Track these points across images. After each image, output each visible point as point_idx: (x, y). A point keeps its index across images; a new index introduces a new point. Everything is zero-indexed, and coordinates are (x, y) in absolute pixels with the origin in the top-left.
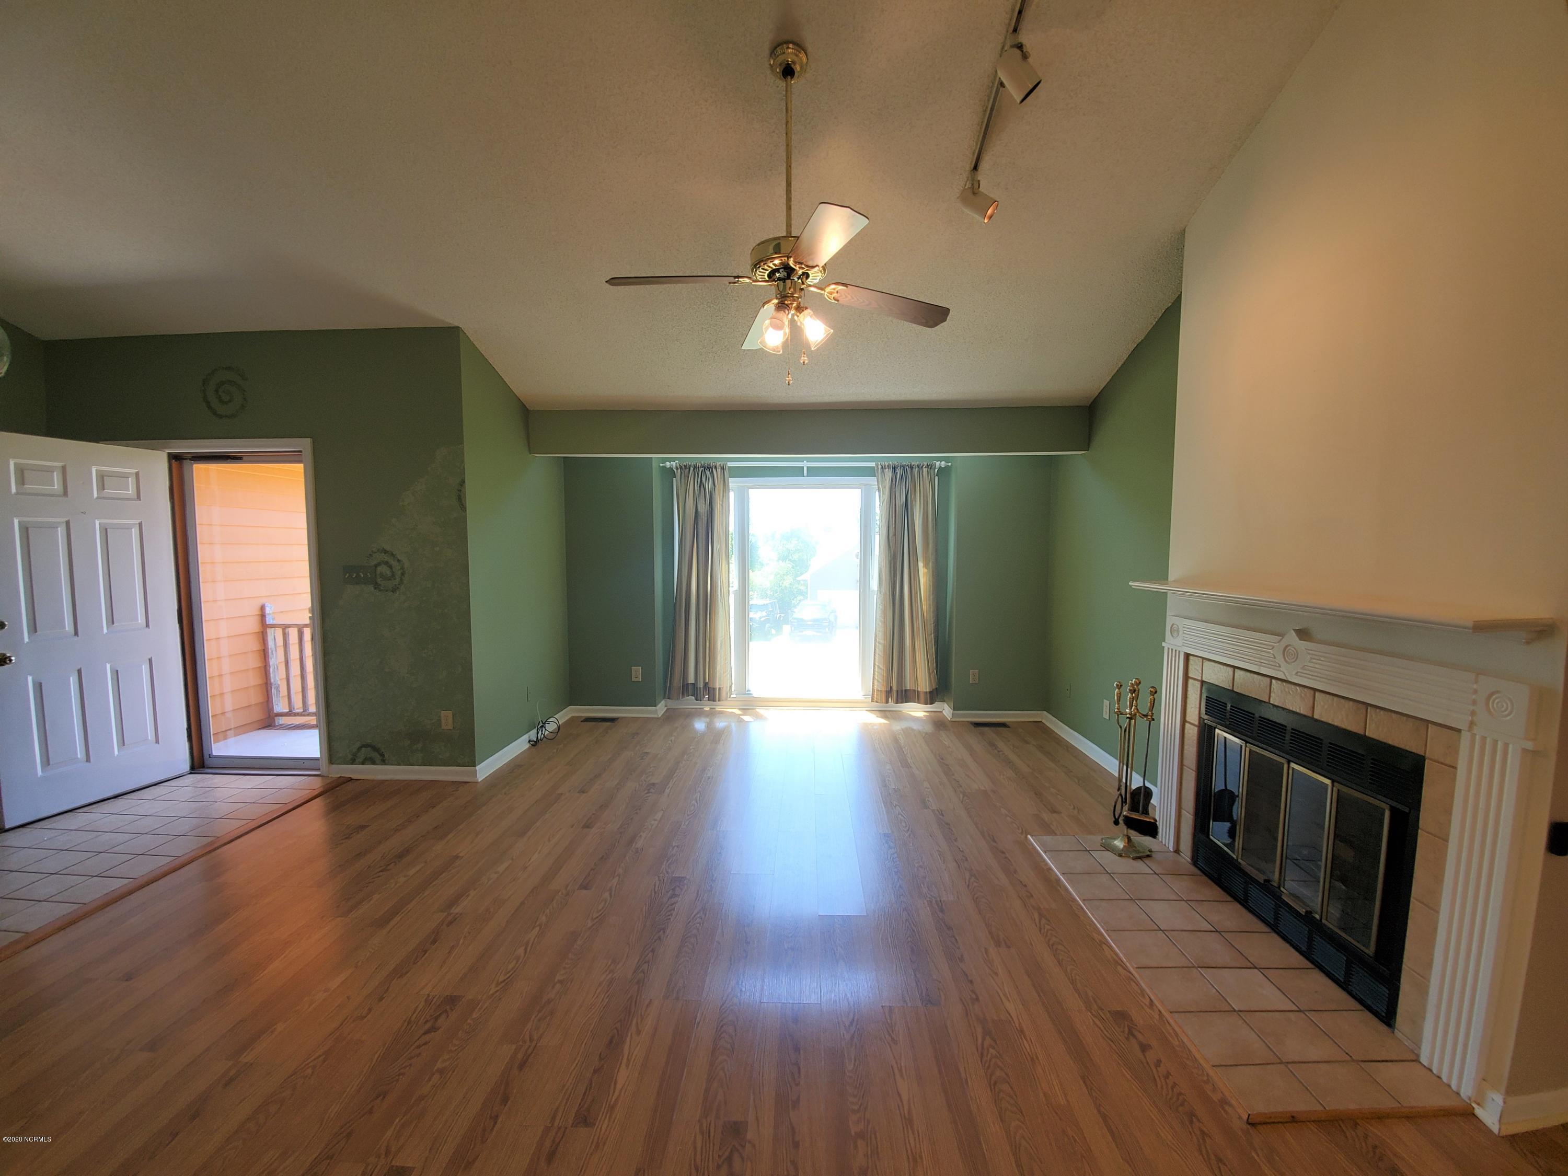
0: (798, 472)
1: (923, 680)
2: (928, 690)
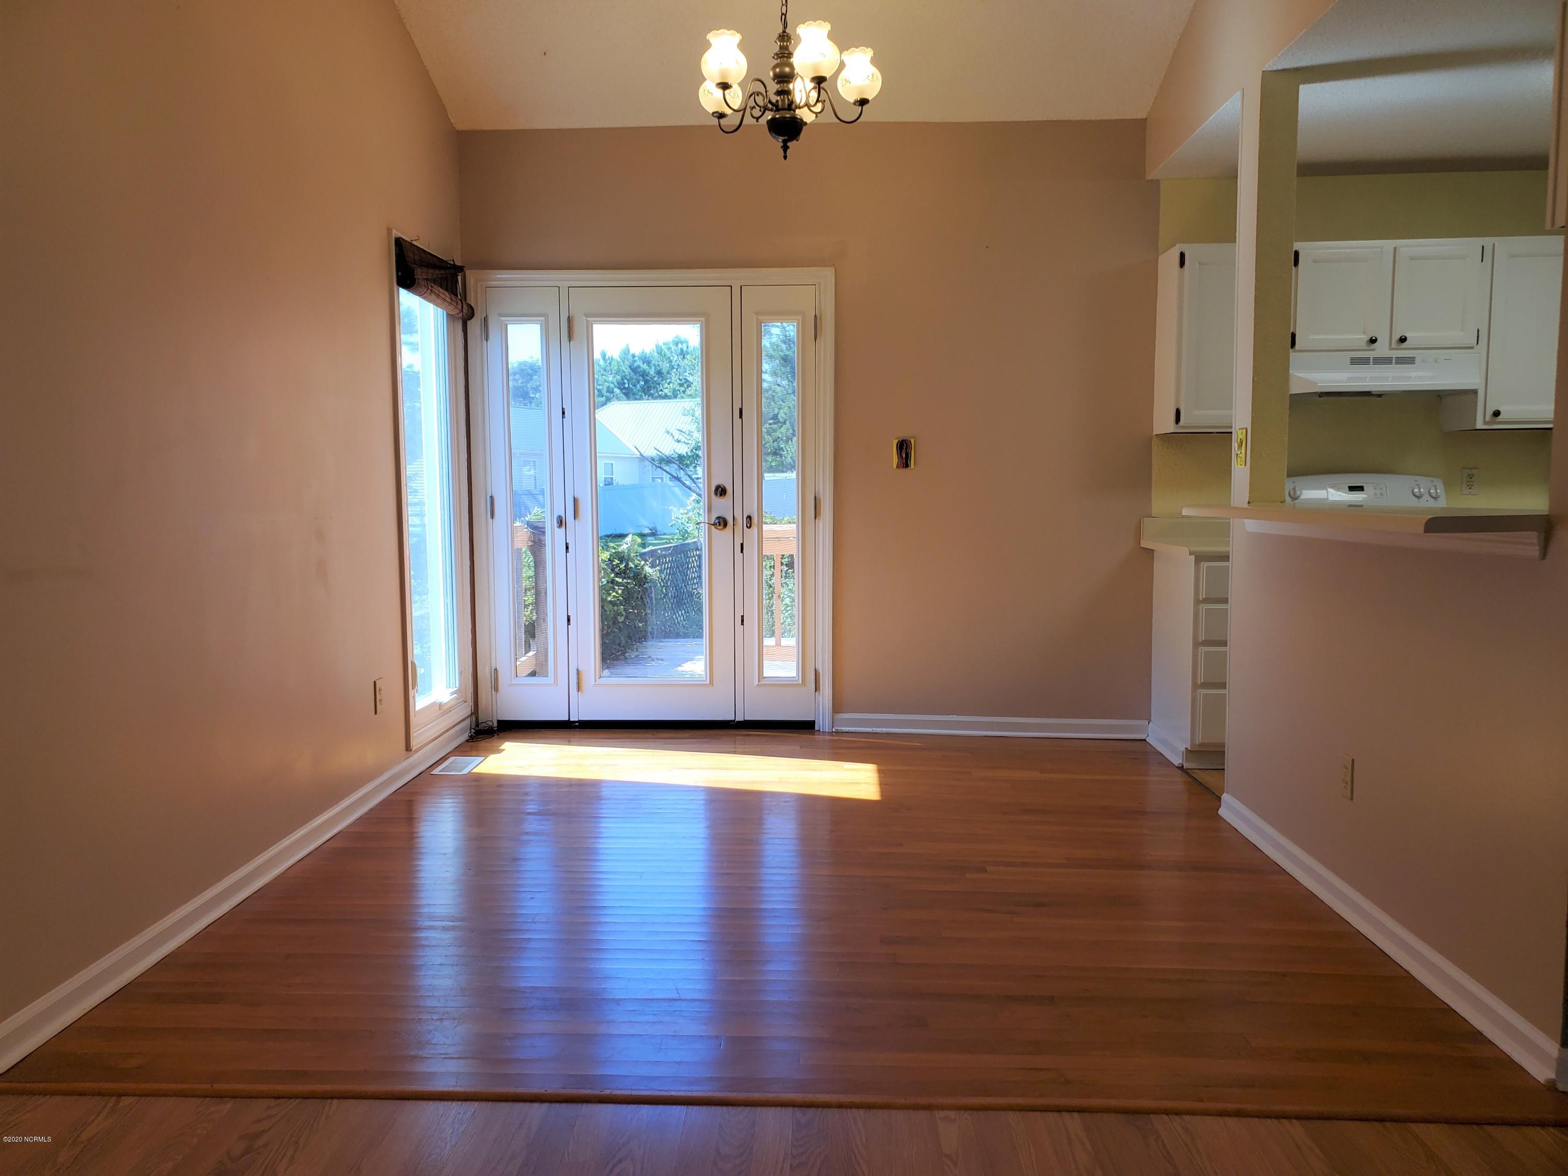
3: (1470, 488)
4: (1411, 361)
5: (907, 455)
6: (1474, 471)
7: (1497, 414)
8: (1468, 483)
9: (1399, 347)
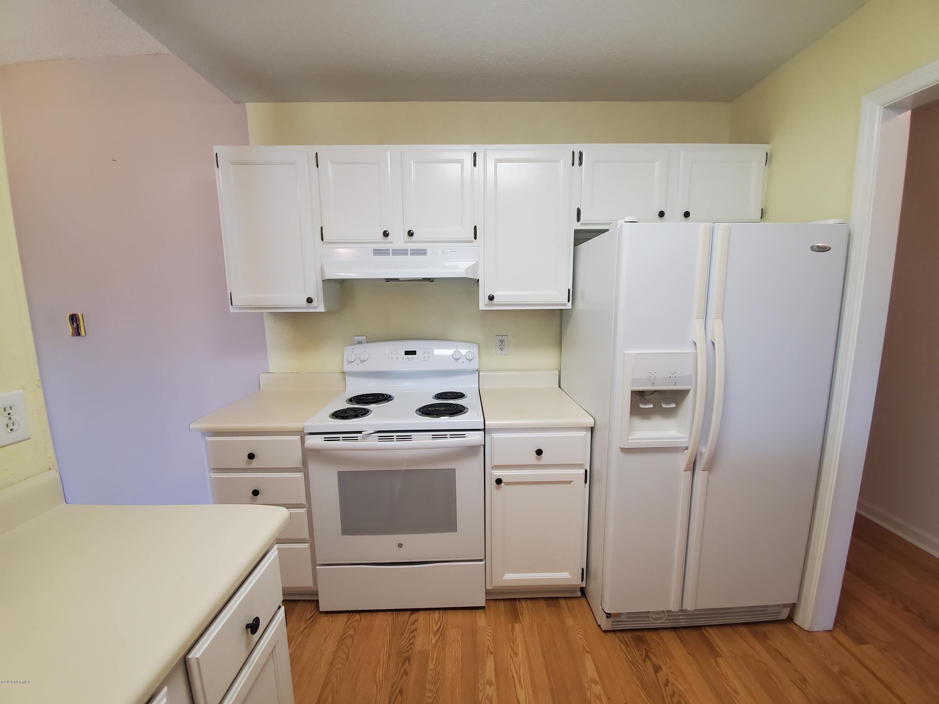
3: (502, 350)
4: (423, 252)
5: (78, 325)
6: (504, 338)
7: (491, 298)
8: (500, 347)
9: (411, 240)
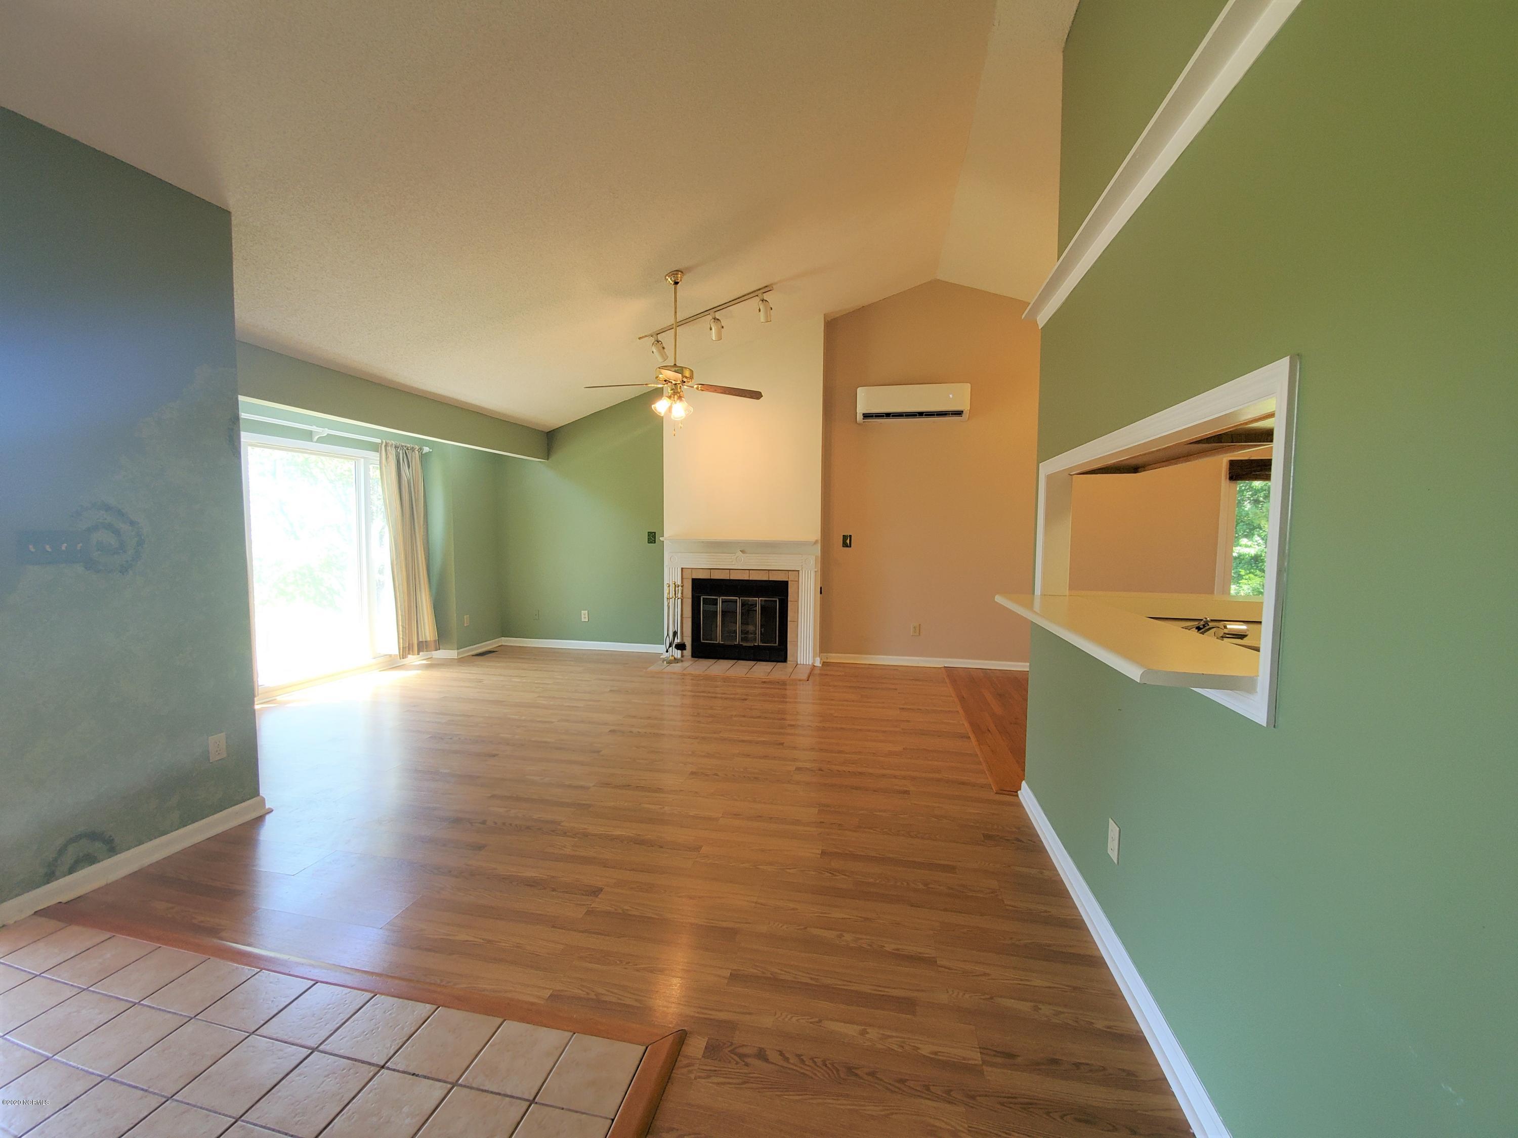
0: (308, 436)
1: (428, 631)
2: (432, 640)
